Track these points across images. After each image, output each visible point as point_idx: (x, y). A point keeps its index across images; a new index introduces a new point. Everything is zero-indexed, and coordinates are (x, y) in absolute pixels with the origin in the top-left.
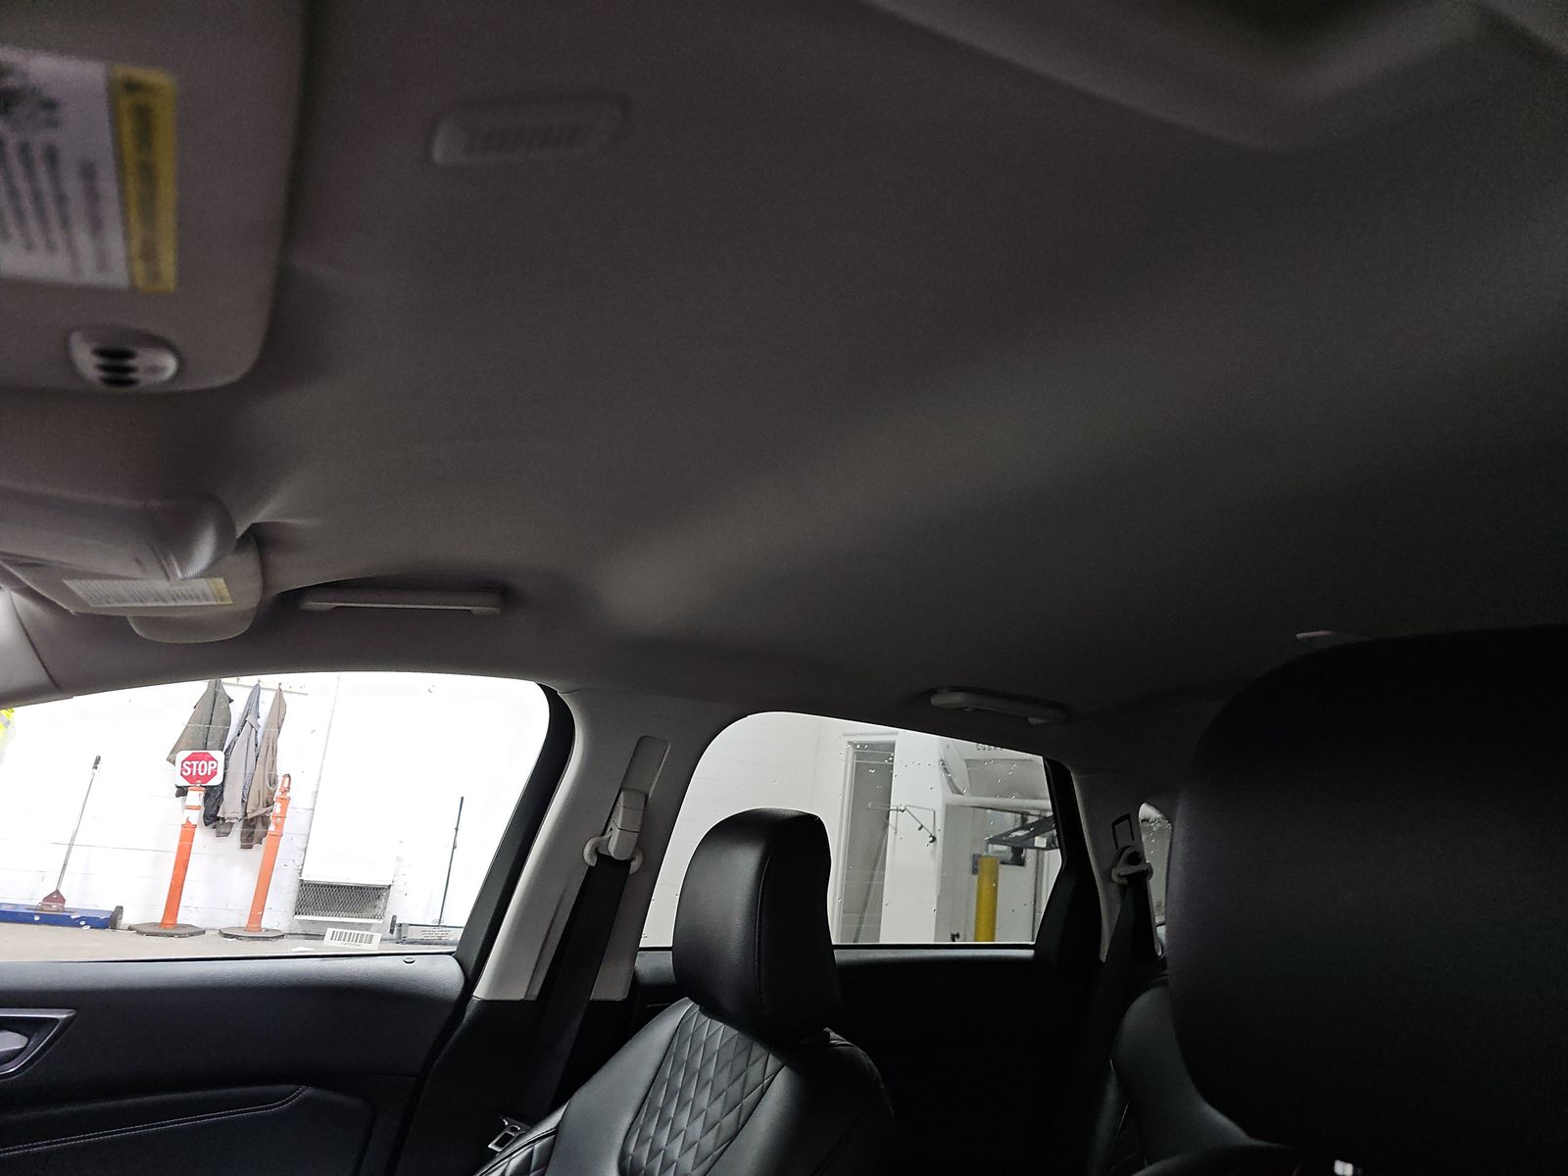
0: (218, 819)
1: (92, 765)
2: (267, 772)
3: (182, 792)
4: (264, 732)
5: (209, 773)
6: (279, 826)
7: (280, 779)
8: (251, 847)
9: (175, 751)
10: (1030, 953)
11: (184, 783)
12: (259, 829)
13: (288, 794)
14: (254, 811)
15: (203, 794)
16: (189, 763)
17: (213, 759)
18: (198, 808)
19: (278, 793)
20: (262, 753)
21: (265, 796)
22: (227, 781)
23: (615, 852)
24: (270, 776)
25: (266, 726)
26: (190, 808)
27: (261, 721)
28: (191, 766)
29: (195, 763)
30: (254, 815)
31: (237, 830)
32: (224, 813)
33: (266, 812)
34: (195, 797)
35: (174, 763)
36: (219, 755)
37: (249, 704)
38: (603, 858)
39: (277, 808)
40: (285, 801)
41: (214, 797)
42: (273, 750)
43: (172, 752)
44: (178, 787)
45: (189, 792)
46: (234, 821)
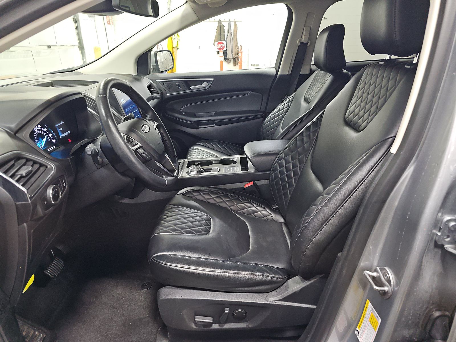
0: (227, 59)
1: (198, 48)
2: (236, 45)
3: (218, 53)
4: (233, 34)
5: (223, 47)
6: (241, 59)
7: (239, 47)
8: (236, 66)
11: (218, 51)
12: (237, 60)
13: (242, 51)
14: (235, 56)
15: (223, 53)
16: (218, 45)
17: (223, 43)
19: (239, 51)
20: (234, 40)
21: (236, 52)
22: (227, 49)
23: (304, 41)
24: (237, 45)
25: (234, 32)
26: (221, 57)
27: (232, 31)
28: (219, 46)
29: (219, 45)
30: (235, 57)
31: (232, 61)
32: (228, 57)
33: (238, 56)
34: (221, 54)
35: (215, 45)
36: (224, 42)
37: (229, 27)
38: (301, 43)
39: (240, 54)
40: (242, 53)
41: (225, 53)
42: (236, 38)
43: (214, 43)
44: (217, 52)
45: (220, 53)
46: (231, 59)
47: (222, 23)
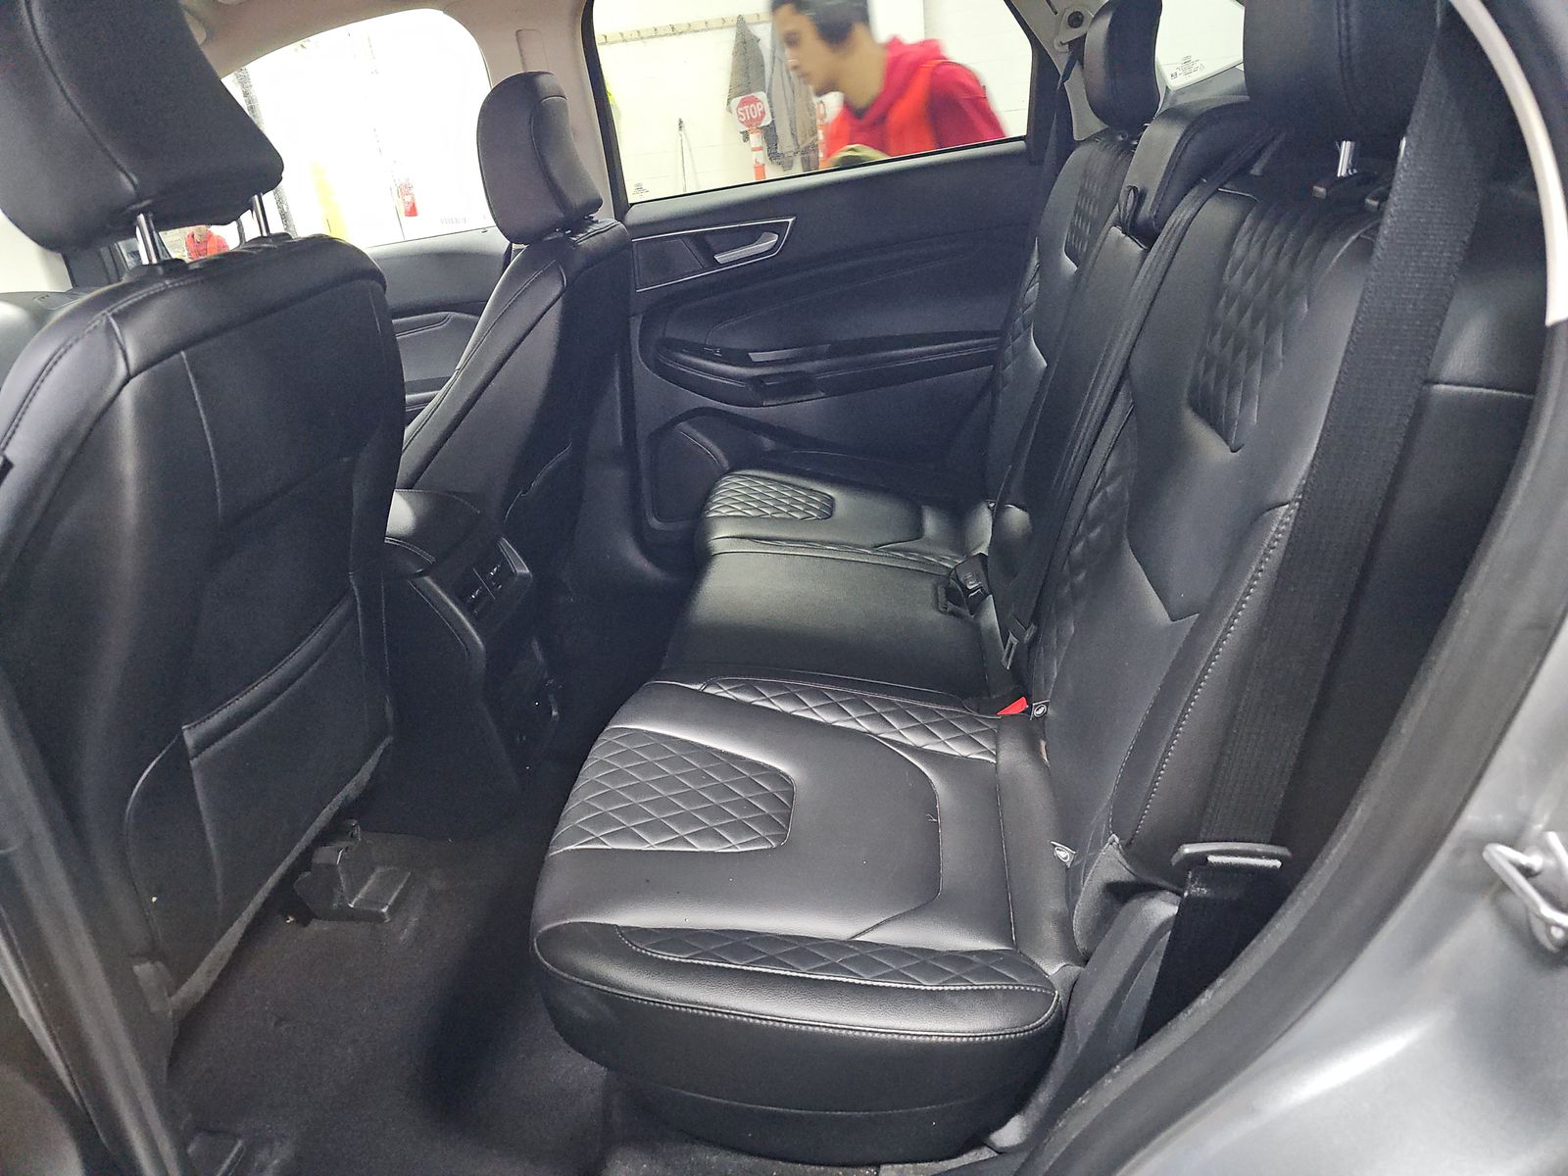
0: (780, 155)
1: (678, 127)
3: (746, 138)
5: (760, 115)
9: (729, 100)
10: (1021, 144)
11: (745, 128)
15: (761, 135)
16: (741, 109)
17: (759, 101)
18: (761, 149)
22: (776, 119)
26: (754, 150)
28: (744, 111)
29: (747, 107)
32: (782, 149)
34: (756, 139)
35: (732, 112)
36: (761, 96)
43: (728, 102)
44: (742, 133)
45: (751, 136)
46: (791, 154)
47: (749, 27)
